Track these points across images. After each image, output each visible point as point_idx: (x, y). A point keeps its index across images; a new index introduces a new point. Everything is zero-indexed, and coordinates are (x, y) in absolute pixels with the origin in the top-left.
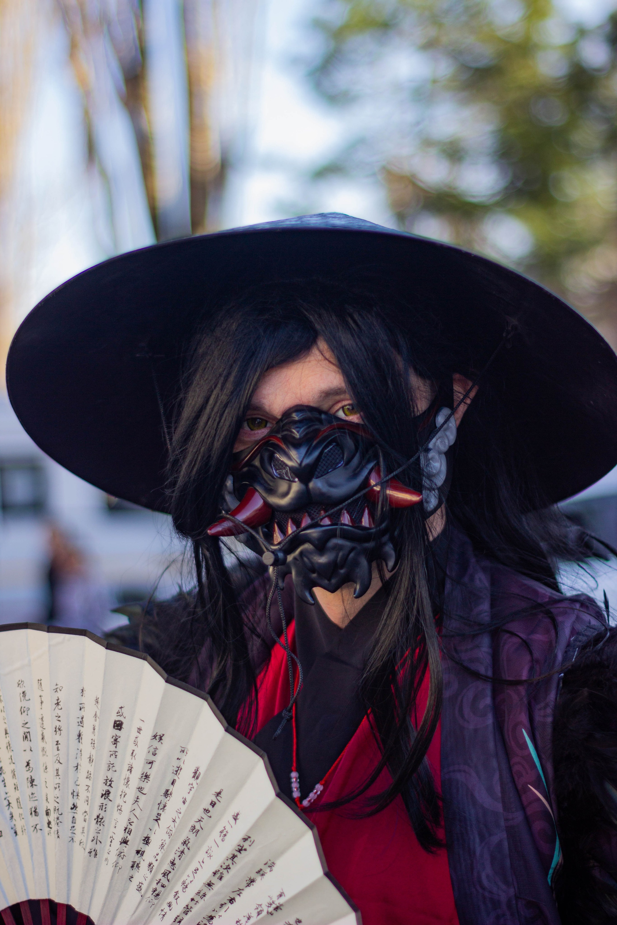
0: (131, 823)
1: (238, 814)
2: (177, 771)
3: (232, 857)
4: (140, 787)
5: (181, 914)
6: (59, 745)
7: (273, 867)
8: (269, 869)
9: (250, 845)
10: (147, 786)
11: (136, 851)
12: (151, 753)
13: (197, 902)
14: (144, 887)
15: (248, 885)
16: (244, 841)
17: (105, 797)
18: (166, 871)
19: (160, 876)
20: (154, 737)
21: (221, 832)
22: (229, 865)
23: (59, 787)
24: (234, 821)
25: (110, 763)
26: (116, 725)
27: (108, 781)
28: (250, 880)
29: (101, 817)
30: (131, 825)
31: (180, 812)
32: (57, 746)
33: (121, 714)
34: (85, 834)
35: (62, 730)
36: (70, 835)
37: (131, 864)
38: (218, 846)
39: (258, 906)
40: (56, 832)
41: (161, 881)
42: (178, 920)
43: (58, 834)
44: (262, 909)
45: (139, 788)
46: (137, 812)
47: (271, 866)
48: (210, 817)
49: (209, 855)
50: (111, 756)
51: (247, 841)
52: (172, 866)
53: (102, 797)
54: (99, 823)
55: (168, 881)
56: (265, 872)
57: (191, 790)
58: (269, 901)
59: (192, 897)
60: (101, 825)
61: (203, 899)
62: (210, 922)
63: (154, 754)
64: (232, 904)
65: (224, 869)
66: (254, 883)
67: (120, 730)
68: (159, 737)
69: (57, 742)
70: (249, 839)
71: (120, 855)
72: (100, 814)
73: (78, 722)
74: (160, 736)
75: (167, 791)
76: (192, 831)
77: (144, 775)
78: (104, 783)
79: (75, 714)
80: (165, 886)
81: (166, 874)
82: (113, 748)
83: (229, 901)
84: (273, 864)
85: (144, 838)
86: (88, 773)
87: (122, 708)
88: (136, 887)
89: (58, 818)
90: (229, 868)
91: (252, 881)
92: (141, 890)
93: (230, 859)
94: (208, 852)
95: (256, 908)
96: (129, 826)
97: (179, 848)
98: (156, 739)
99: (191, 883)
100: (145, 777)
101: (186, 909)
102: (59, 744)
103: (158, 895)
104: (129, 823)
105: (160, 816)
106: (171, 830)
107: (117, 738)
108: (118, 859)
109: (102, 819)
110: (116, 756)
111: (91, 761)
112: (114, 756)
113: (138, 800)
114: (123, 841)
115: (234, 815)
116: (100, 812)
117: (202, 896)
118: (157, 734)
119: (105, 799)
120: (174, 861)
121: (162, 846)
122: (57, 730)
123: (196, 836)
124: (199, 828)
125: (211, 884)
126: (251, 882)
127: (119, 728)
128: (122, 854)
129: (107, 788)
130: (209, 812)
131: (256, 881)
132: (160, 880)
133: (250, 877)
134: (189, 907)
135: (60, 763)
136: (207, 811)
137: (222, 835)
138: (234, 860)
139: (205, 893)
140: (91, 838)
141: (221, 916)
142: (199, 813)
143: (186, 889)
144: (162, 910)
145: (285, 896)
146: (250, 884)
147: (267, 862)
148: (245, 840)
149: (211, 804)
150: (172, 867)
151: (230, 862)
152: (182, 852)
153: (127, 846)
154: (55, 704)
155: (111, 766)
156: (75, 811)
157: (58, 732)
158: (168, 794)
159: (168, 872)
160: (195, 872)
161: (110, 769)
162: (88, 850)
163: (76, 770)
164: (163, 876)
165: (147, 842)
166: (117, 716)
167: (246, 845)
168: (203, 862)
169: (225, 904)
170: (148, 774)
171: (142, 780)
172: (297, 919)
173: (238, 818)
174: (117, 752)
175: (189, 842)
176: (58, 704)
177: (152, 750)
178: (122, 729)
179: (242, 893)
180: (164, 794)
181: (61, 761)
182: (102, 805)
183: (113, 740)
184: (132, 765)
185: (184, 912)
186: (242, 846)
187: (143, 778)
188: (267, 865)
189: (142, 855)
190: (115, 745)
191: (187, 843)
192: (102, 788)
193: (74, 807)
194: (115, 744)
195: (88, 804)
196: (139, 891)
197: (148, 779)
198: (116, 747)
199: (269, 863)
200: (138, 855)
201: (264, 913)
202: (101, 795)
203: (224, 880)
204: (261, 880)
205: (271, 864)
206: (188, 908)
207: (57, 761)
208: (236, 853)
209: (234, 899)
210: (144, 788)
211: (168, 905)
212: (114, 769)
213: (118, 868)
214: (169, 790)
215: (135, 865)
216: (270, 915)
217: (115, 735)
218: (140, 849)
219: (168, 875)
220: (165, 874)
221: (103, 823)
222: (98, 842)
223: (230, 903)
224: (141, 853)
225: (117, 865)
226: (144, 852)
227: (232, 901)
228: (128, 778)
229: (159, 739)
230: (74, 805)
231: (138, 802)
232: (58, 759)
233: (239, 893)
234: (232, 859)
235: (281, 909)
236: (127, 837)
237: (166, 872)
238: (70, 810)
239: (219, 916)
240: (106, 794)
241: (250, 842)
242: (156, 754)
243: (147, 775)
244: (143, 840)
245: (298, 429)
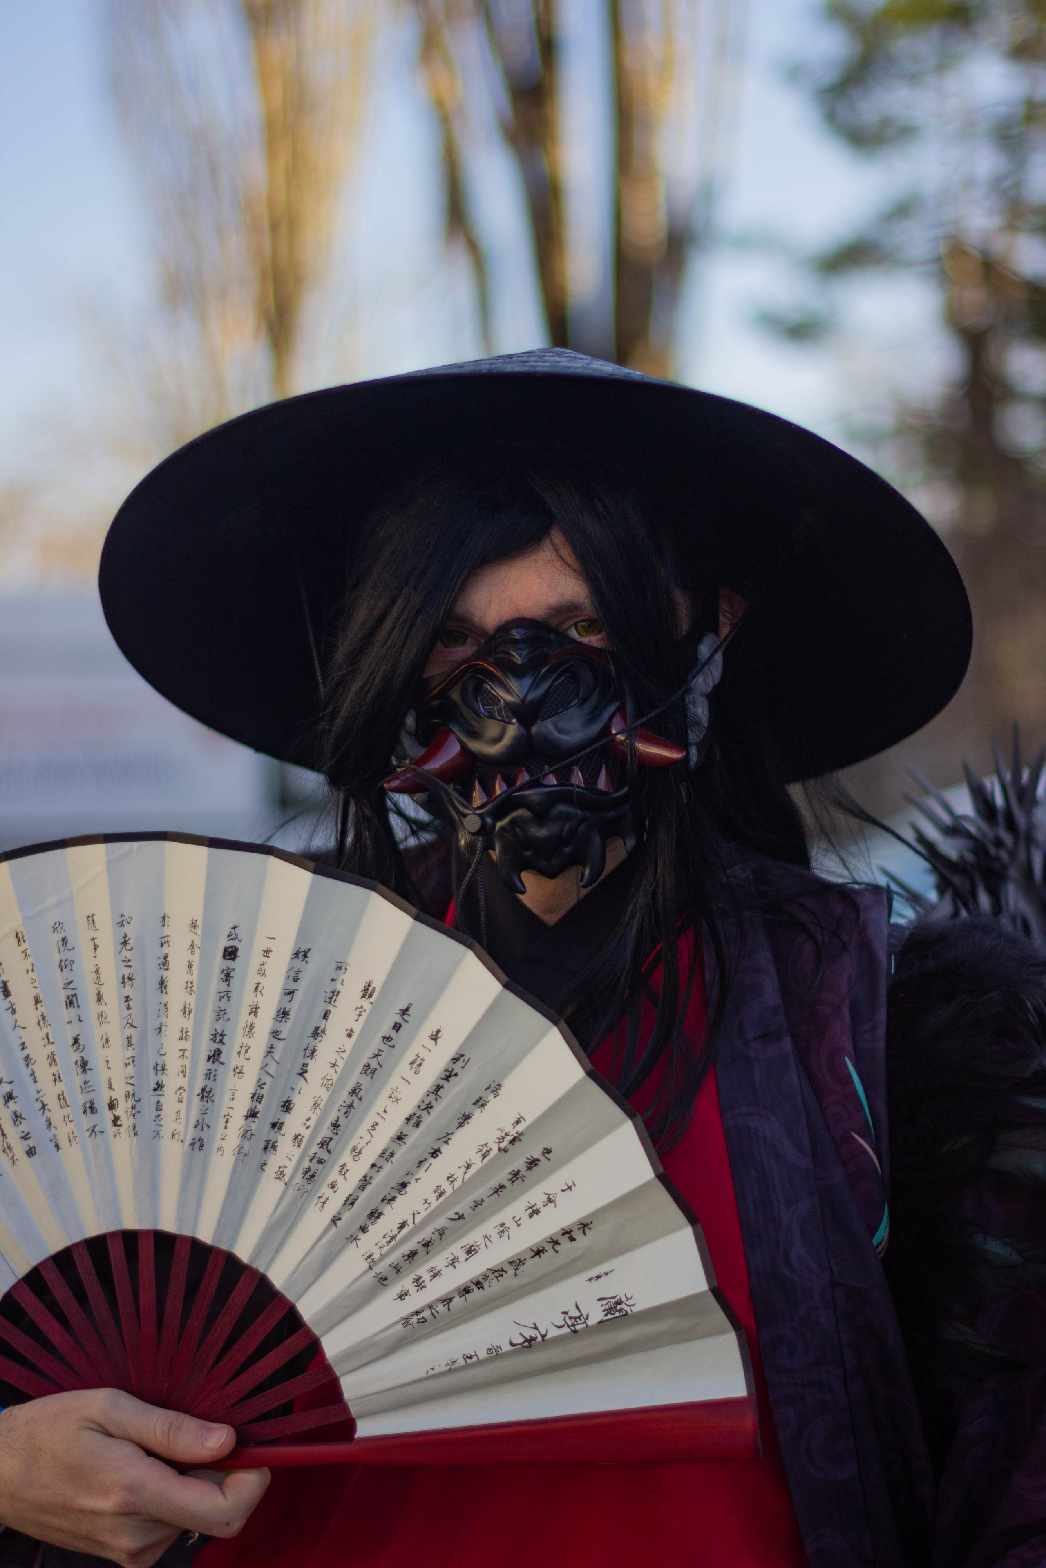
0: (262, 1086)
1: (438, 1032)
2: (331, 998)
3: (435, 1090)
4: (276, 1031)
5: (355, 1190)
6: (130, 1002)
7: (498, 1091)
8: (493, 1095)
9: (463, 1066)
10: (286, 1029)
11: (271, 1124)
12: (291, 978)
13: (380, 1167)
14: (288, 1172)
15: (461, 1125)
16: (454, 1063)
17: (214, 1059)
18: (324, 1139)
19: (315, 1149)
20: (296, 955)
21: (412, 1063)
22: (430, 1103)
23: (133, 1061)
24: (434, 1042)
25: (220, 1009)
26: (227, 953)
27: (217, 1036)
28: (463, 1116)
29: (207, 1090)
30: (262, 1088)
31: (343, 1050)
32: (127, 1003)
33: (234, 936)
34: (183, 1121)
35: (134, 979)
36: (154, 1128)
37: (263, 1145)
38: (409, 1083)
39: (481, 1147)
40: (132, 1128)
41: (317, 1156)
42: (349, 1202)
43: (136, 1130)
44: (489, 1149)
45: (274, 1032)
46: (272, 1069)
47: (495, 1089)
48: (393, 1047)
49: (394, 1100)
50: (222, 999)
51: (458, 1062)
52: (334, 1129)
53: (208, 1060)
54: (205, 1099)
55: (329, 1152)
56: (486, 1101)
57: (360, 1015)
58: (499, 1134)
59: (372, 1162)
60: (209, 1101)
61: (390, 1161)
62: (402, 1193)
63: (295, 980)
64: (437, 1158)
65: (423, 1110)
66: (469, 1121)
67: (233, 959)
68: (303, 953)
69: (127, 997)
70: (462, 1059)
71: (245, 1136)
72: (206, 1086)
73: (159, 964)
74: (304, 952)
75: (317, 1028)
76: (366, 1073)
77: (281, 1012)
78: (211, 1040)
79: (153, 953)
80: (323, 1161)
81: (325, 1144)
82: (223, 987)
83: (431, 1155)
84: (498, 1087)
85: (283, 1104)
86: (182, 1031)
87: (237, 927)
88: (275, 1175)
89: (133, 1107)
90: (431, 1107)
91: (467, 1117)
92: (283, 1176)
93: (433, 1093)
94: (393, 1096)
95: (478, 1150)
96: (260, 1091)
97: (344, 1102)
98: (299, 958)
99: (367, 1145)
100: (283, 1015)
101: (364, 1182)
102: (131, 1000)
103: (312, 1176)
104: (259, 1086)
105: (307, 1067)
106: (328, 1080)
107: (230, 972)
108: (242, 1142)
109: (210, 1092)
110: (229, 997)
111: (187, 1013)
112: (225, 997)
113: (272, 1050)
114: (250, 1114)
115: (432, 1035)
116: (207, 1082)
117: (389, 1157)
118: (301, 950)
119: (213, 1062)
120: (337, 1121)
121: (316, 1105)
122: (126, 980)
123: (372, 1078)
124: (377, 1066)
125: (403, 1137)
126: (465, 1120)
127: (232, 957)
128: (249, 1133)
129: (216, 1046)
130: (392, 1039)
131: (472, 1117)
132: (316, 1154)
133: (463, 1113)
134: (368, 1178)
135: (134, 1027)
136: (387, 1039)
137: (415, 1065)
138: (438, 1093)
139: (393, 1151)
140: (193, 1122)
141: (419, 1179)
142: (376, 1043)
143: (360, 1155)
144: (320, 1197)
145: (525, 1120)
146: (463, 1123)
147: (490, 1085)
148: (455, 1060)
149: (393, 1028)
150: (335, 1131)
151: (432, 1097)
152: (351, 1106)
153: (256, 1120)
154: (121, 944)
155: (222, 1013)
156: (161, 1093)
157: (128, 983)
158: (318, 1034)
159: (328, 1140)
160: (373, 1128)
161: (219, 1018)
162: (188, 1141)
163: (159, 1033)
164: (320, 1148)
165: (287, 1109)
166: (229, 940)
167: (457, 1068)
168: (385, 1111)
169: (426, 1160)
170: (287, 1010)
171: (278, 1019)
172: (545, 1149)
173: (439, 1036)
174: (230, 991)
175: (361, 1090)
176: (125, 943)
177: (292, 974)
178: (237, 957)
179: (451, 1139)
180: (312, 1034)
181: (133, 1024)
182: (209, 1072)
183: (223, 976)
184: (257, 1005)
185: (360, 1187)
186: (450, 1070)
187: (279, 1017)
188: (489, 1090)
189: (280, 1128)
190: (227, 983)
191: (357, 1091)
192: (206, 1047)
193: (159, 1087)
194: (226, 980)
195: (184, 1076)
196: (280, 1179)
197: (287, 1017)
198: (228, 985)
199: (493, 1085)
200: (273, 1129)
201: (495, 1151)
202: (206, 1058)
203: (422, 1126)
204: (481, 1112)
205: (495, 1087)
206: (366, 1181)
207: (128, 1026)
208: (442, 1083)
209: (439, 1150)
210: (281, 1031)
211: (330, 1186)
212: (226, 1017)
213: (243, 1155)
214: (320, 1027)
215: (270, 1146)
216: (503, 1152)
217: (225, 968)
218: (276, 1120)
219: (328, 1144)
220: (323, 1144)
221: (212, 1098)
222: (205, 1127)
223: (432, 1158)
224: (279, 1126)
225: (241, 1151)
226: (282, 1124)
227: (435, 1153)
228: (251, 1025)
229: (303, 957)
230: (157, 1084)
231: (272, 1052)
232: (130, 1022)
233: (447, 1139)
234: (435, 1092)
235: (520, 1140)
236: (256, 1107)
237: (325, 1141)
238: (152, 1093)
239: (417, 1180)
240: (215, 1056)
241: (463, 1062)
242: (298, 979)
243: (286, 1012)
244: (282, 1106)
245: (520, 652)
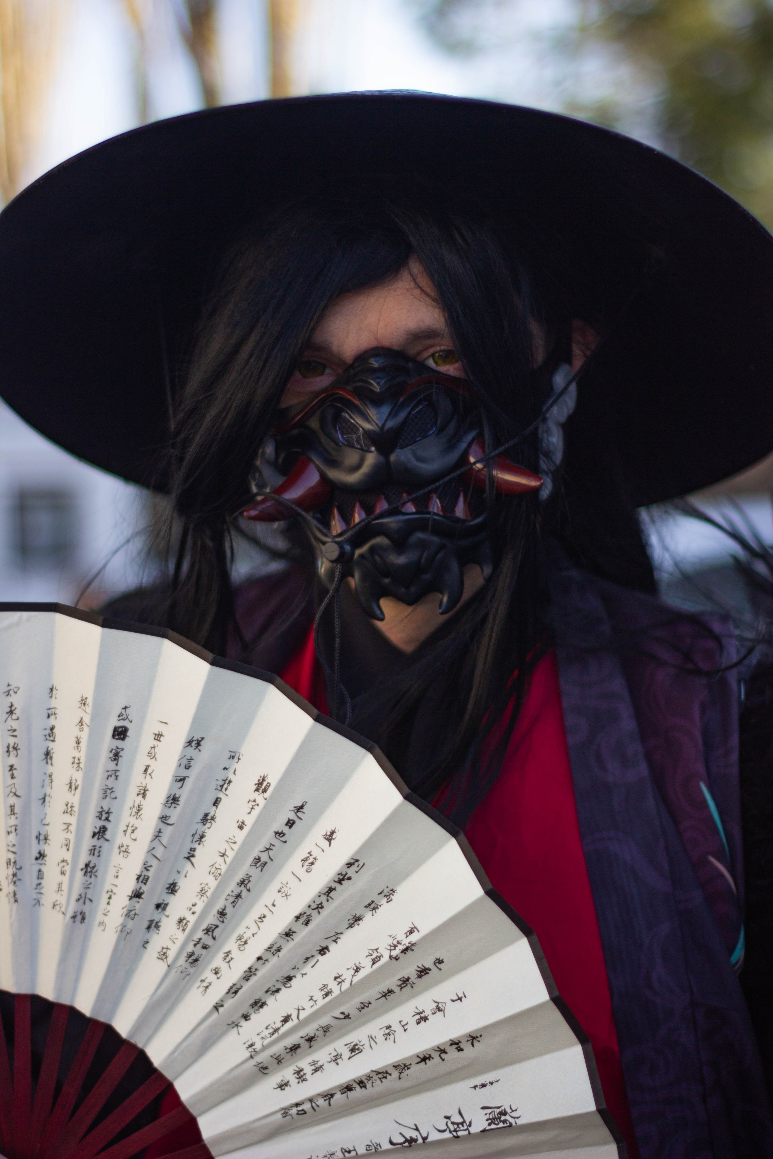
0: (148, 868)
1: (333, 833)
2: (222, 786)
3: (327, 892)
4: (165, 816)
5: (239, 981)
6: (14, 772)
7: (391, 896)
8: (385, 900)
9: (357, 871)
10: (175, 814)
11: (156, 905)
12: (183, 766)
13: (266, 960)
14: (171, 954)
15: (351, 926)
16: (348, 867)
17: (99, 836)
18: (210, 926)
19: (200, 934)
20: (189, 744)
21: (304, 860)
22: (321, 903)
23: (16, 830)
24: (327, 843)
25: (107, 787)
26: (116, 733)
27: (103, 813)
28: (354, 918)
29: (91, 865)
30: (147, 870)
31: (234, 841)
32: (11, 772)
33: (124, 716)
34: (65, 892)
35: (19, 749)
36: (35, 896)
37: (146, 924)
38: (300, 881)
39: (371, 952)
40: (12, 895)
41: (202, 941)
42: (233, 990)
43: (16, 896)
44: (379, 955)
45: (163, 817)
46: (159, 852)
47: (389, 894)
48: (285, 842)
49: (284, 895)
50: (110, 777)
51: (353, 867)
52: (220, 917)
53: (93, 836)
54: (89, 874)
55: (214, 938)
56: (378, 905)
57: (252, 808)
58: (390, 941)
59: (258, 955)
60: (93, 876)
61: (277, 955)
62: (286, 986)
63: (187, 767)
64: (324, 956)
65: (313, 909)
66: (360, 922)
67: (123, 739)
68: (196, 742)
69: (12, 767)
70: (356, 864)
71: (128, 915)
72: (90, 862)
73: (45, 736)
74: (198, 740)
75: (206, 815)
76: (256, 865)
77: (171, 798)
78: (97, 817)
79: (40, 725)
80: (208, 946)
81: (211, 930)
82: (112, 766)
83: (319, 952)
84: (391, 892)
85: (168, 886)
86: (67, 805)
87: (128, 708)
88: (157, 955)
89: (14, 875)
90: (322, 907)
91: (358, 919)
92: (166, 958)
93: (324, 894)
94: (283, 891)
95: (368, 954)
96: (145, 873)
97: (232, 891)
98: (191, 746)
99: (253, 936)
100: (173, 801)
101: (248, 973)
102: (15, 769)
103: (196, 960)
104: (145, 868)
105: (194, 851)
106: (217, 869)
107: (119, 752)
108: (125, 921)
109: (94, 867)
110: (117, 776)
111: (73, 788)
112: (113, 776)
113: (160, 834)
114: (134, 895)
115: (326, 835)
116: (91, 858)
117: (275, 952)
118: (194, 739)
119: (98, 839)
120: (224, 909)
121: (202, 892)
122: (11, 749)
123: (261, 871)
124: (267, 860)
125: (291, 933)
126: (356, 921)
127: (122, 736)
128: (133, 913)
129: (101, 823)
130: (284, 835)
131: (363, 919)
132: (200, 939)
133: (354, 915)
134: (253, 970)
135: (18, 796)
136: (279, 834)
137: (307, 863)
138: (330, 895)
139: (281, 946)
140: (75, 896)
141: (306, 974)
142: (268, 837)
143: (245, 945)
144: (203, 981)
145: (418, 931)
146: (353, 923)
147: (383, 891)
148: (350, 865)
149: (287, 824)
150: (221, 919)
151: (324, 898)
152: (239, 896)
153: (141, 900)
154: (7, 713)
155: (109, 791)
156: (43, 862)
157: (13, 753)
158: (207, 820)
159: (214, 927)
160: (260, 920)
161: (106, 796)
162: (70, 913)
163: (43, 803)
164: (205, 934)
165: (172, 890)
166: (119, 720)
167: (351, 872)
168: (274, 905)
169: (313, 956)
170: (177, 796)
171: (167, 805)
172: (437, 959)
173: (334, 837)
174: (118, 771)
175: (249, 881)
176: (11, 712)
177: (185, 762)
178: (127, 738)
179: (340, 938)
180: (201, 820)
181: (17, 793)
182: (93, 848)
183: (111, 755)
184: (146, 787)
185: (245, 977)
186: (344, 873)
187: (169, 802)
188: (383, 895)
189: (164, 909)
190: (116, 762)
191: (246, 883)
192: (92, 824)
193: (41, 856)
194: (115, 760)
195: (68, 850)
196: (163, 960)
197: (177, 803)
198: (117, 764)
199: (386, 890)
200: (157, 910)
201: (386, 958)
202: (92, 834)
203: (311, 925)
204: (373, 915)
205: (388, 892)
206: (251, 972)
207: (12, 794)
208: (334, 885)
209: (327, 948)
210: (170, 817)
211: (214, 972)
212: (113, 795)
213: (125, 933)
214: (209, 813)
215: (153, 925)
216: (394, 960)
217: (114, 747)
218: (161, 901)
219: (213, 931)
220: (208, 931)
221: (95, 874)
222: (87, 901)
223: (320, 955)
224: (164, 907)
225: (124, 929)
226: (166, 905)
227: (323, 951)
228: (139, 806)
229: (196, 745)
230: (40, 853)
231: (160, 836)
232: (13, 790)
233: (336, 938)
234: (327, 894)
235: (413, 950)
236: (140, 888)
237: (210, 928)
238: (34, 861)
239: (303, 975)
240: (100, 833)
241: (358, 866)
242: (190, 767)
243: (176, 798)
244: (167, 888)
245: (379, 380)
